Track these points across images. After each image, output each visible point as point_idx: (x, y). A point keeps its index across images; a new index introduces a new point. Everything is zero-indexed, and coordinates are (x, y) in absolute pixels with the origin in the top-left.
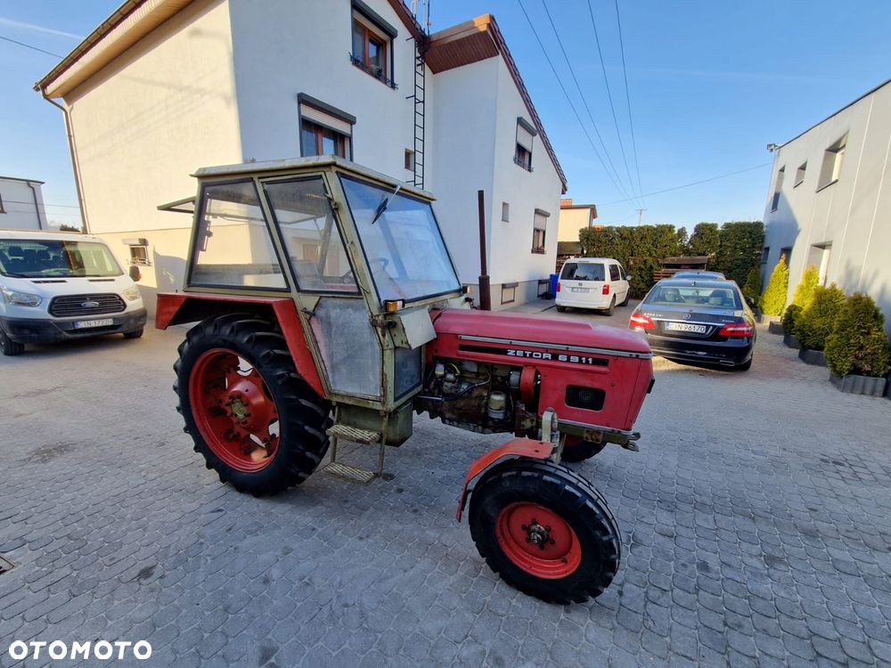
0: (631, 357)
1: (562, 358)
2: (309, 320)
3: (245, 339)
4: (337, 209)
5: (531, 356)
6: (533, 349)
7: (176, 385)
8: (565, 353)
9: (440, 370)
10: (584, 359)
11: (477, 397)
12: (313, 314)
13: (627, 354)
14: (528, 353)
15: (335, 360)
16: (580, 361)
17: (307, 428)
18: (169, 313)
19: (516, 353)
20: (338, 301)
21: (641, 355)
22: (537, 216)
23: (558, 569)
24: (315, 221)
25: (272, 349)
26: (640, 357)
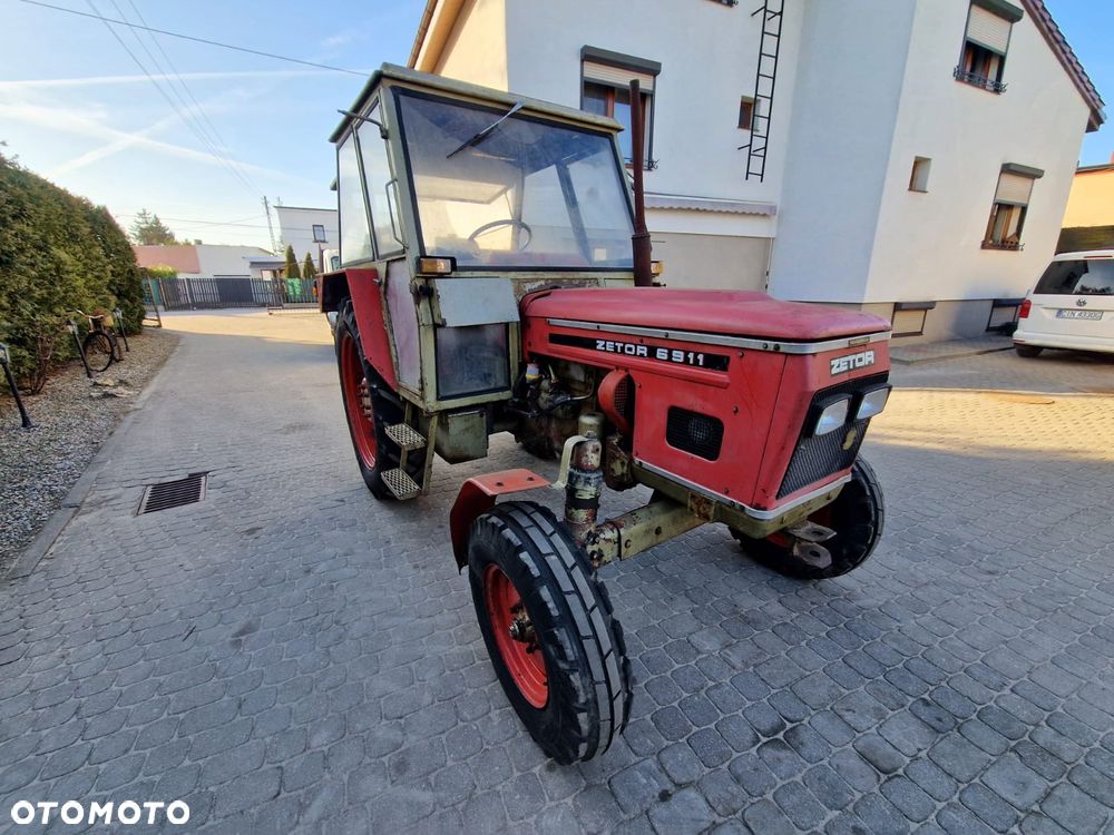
2: (385, 295)
4: (386, 138)
6: (626, 339)
9: (532, 373)
12: (386, 284)
13: (757, 344)
20: (396, 265)
21: (784, 347)
22: (1006, 177)
26: (782, 350)
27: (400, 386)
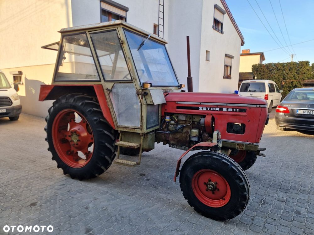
0: (257, 107)
1: (225, 110)
2: (109, 94)
3: (80, 104)
4: (122, 43)
5: (210, 109)
6: (211, 106)
7: (46, 128)
8: (226, 107)
9: (168, 119)
10: (235, 109)
11: (185, 133)
12: (110, 91)
13: (255, 106)
14: (209, 108)
15: (120, 112)
16: (233, 111)
17: (106, 144)
18: (46, 93)
19: (203, 109)
20: (122, 85)
21: (261, 106)
22: (226, 58)
23: (220, 203)
25: (92, 108)
26: (261, 107)
27: (120, 127)
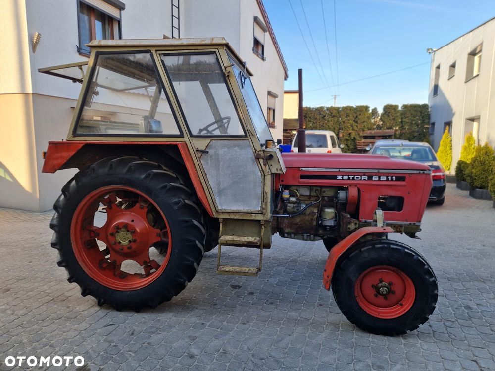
0: (420, 173)
1: (375, 178)
2: (200, 158)
3: (143, 176)
5: (353, 178)
6: (355, 174)
8: (378, 174)
9: (286, 195)
10: (389, 178)
11: (309, 214)
12: (204, 152)
13: (418, 172)
14: (351, 177)
15: (222, 187)
16: (387, 179)
17: (197, 242)
19: (342, 177)
20: (226, 142)
22: (269, 97)
24: (146, 89)
25: (169, 182)
26: (425, 173)
27: (222, 212)
